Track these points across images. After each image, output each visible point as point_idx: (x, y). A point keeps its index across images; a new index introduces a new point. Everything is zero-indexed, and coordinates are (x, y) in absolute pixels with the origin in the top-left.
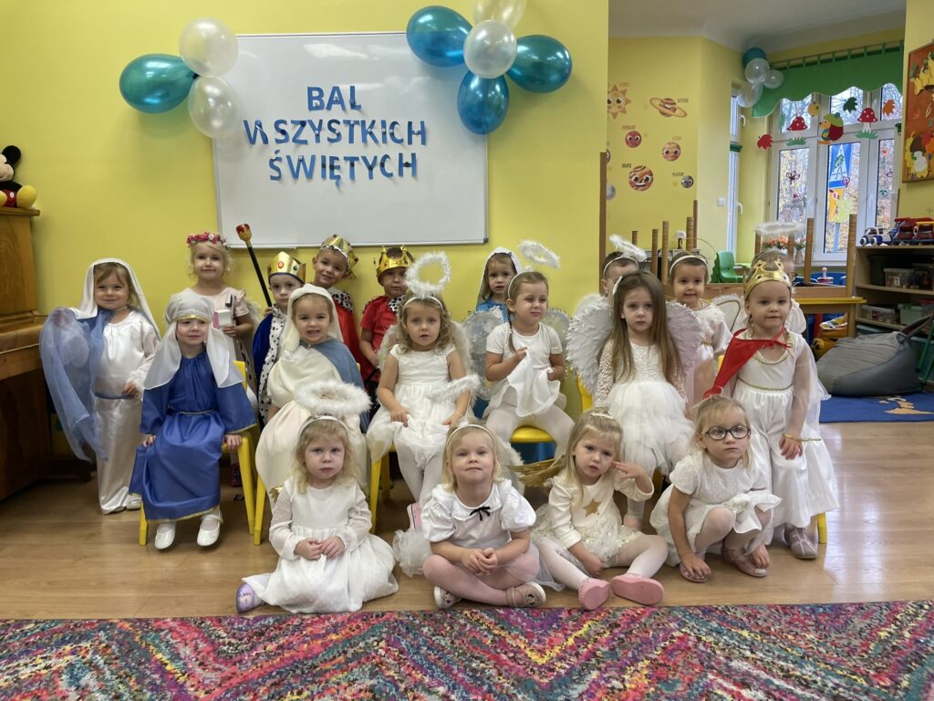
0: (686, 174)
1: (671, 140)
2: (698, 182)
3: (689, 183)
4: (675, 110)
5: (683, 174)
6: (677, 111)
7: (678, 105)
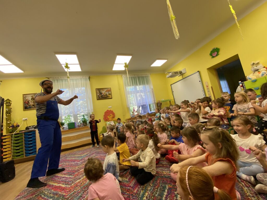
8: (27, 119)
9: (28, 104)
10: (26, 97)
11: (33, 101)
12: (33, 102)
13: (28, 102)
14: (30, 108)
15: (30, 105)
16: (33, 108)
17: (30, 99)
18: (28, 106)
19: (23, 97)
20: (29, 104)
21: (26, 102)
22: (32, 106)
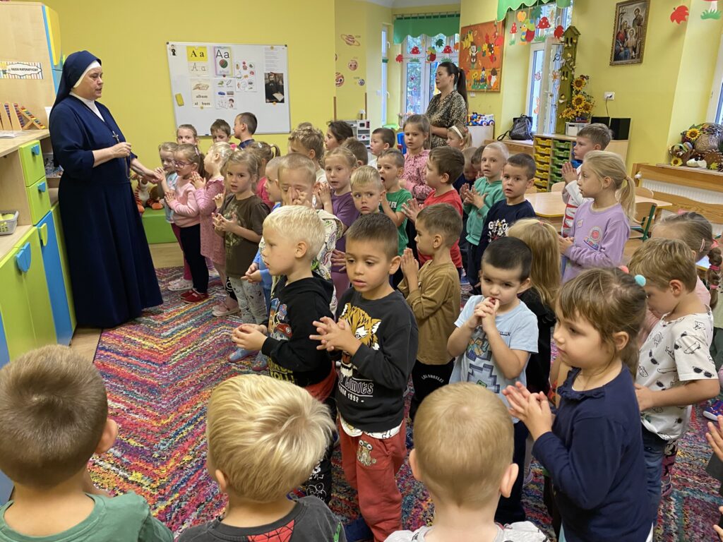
0: (361, 78)
1: (352, 59)
2: (367, 82)
3: (362, 83)
4: (354, 42)
5: (359, 78)
6: (356, 43)
7: (356, 39)
8: (613, 98)
9: (624, 42)
10: (623, 14)
11: (636, 29)
12: (636, 34)
13: (625, 32)
14: (626, 57)
15: (627, 46)
16: (632, 58)
17: (631, 26)
18: (622, 49)
19: (616, 12)
20: (626, 42)
21: (621, 35)
22: (630, 50)
